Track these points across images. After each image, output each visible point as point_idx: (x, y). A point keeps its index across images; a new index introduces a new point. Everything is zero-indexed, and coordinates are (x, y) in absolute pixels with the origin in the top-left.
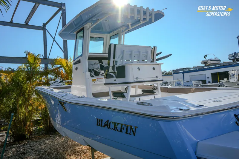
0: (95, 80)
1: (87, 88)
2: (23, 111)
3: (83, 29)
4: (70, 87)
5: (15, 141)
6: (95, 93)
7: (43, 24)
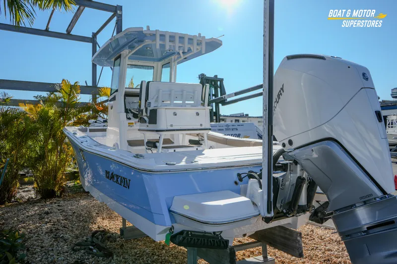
0: (133, 123)
1: (120, 131)
2: (53, 158)
3: (119, 57)
4: (105, 130)
5: (41, 198)
6: (132, 140)
7: (93, 33)
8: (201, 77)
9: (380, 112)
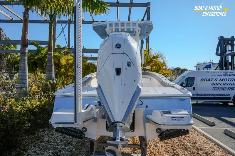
8: (220, 38)
9: (120, 69)
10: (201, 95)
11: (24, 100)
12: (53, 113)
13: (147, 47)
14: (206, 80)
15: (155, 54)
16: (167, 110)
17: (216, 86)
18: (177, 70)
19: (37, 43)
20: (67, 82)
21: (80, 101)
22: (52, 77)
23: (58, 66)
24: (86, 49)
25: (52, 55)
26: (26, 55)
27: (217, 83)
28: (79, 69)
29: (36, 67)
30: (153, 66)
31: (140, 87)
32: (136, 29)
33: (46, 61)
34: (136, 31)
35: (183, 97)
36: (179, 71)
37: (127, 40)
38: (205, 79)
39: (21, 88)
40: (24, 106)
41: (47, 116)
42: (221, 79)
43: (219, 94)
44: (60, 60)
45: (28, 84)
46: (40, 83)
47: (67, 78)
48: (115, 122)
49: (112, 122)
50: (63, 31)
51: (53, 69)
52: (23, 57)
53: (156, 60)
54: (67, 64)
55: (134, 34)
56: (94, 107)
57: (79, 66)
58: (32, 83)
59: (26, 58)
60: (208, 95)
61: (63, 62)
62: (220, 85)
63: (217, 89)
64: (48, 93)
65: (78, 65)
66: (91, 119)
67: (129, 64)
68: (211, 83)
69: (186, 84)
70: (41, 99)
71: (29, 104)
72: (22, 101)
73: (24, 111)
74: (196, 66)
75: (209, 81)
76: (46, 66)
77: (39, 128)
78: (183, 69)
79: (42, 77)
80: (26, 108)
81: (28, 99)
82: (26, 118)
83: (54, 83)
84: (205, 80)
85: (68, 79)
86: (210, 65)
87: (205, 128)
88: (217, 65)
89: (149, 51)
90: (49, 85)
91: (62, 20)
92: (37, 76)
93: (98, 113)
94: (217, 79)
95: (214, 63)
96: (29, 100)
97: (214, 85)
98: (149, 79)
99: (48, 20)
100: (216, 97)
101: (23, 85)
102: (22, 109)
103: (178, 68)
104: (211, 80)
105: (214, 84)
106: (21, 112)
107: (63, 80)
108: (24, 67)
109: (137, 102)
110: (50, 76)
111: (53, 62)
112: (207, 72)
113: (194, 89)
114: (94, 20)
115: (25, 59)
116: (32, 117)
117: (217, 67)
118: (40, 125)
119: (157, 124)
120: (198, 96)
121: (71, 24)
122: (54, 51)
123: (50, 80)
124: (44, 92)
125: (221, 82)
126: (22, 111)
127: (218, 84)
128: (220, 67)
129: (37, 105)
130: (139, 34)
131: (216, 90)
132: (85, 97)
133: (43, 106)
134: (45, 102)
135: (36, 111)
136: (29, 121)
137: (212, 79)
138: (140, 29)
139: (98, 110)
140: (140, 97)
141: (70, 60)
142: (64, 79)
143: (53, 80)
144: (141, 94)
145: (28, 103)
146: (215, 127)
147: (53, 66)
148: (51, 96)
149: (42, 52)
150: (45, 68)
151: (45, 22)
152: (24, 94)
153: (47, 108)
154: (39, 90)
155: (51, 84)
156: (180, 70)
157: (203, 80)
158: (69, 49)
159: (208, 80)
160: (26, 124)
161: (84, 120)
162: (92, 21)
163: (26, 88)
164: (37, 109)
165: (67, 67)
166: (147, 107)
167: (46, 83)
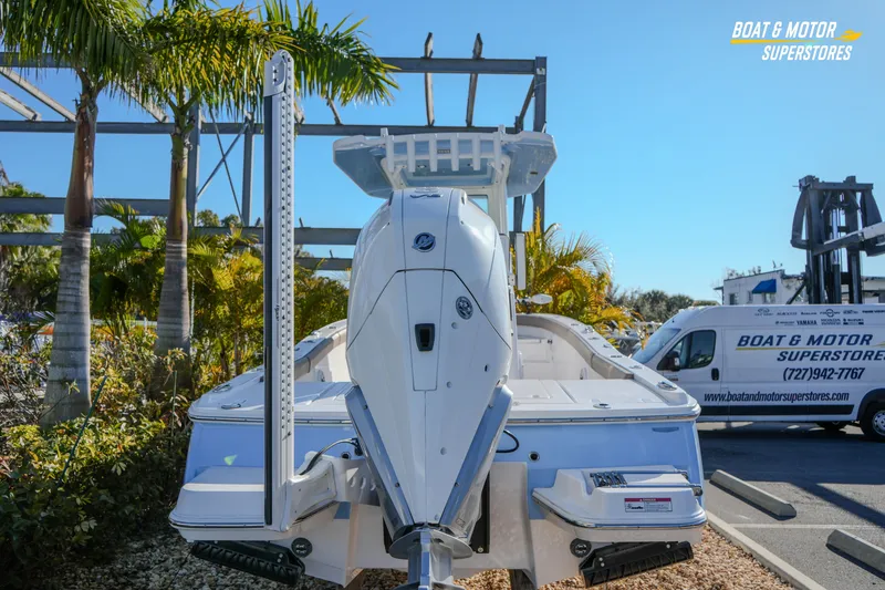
8: (804, 184)
9: (432, 326)
10: (741, 397)
11: (75, 431)
12: (184, 487)
13: (538, 221)
14: (758, 339)
15: (566, 246)
16: (610, 470)
17: (796, 364)
18: (652, 302)
19: (126, 209)
20: (238, 355)
21: (284, 442)
22: (181, 337)
23: (206, 293)
24: (309, 228)
25: (180, 252)
26: (85, 258)
27: (798, 353)
28: (284, 322)
29: (121, 297)
30: (560, 293)
31: (506, 389)
32: (493, 160)
33: (160, 276)
34: (493, 169)
35: (668, 417)
36: (658, 305)
37: (457, 218)
38: (755, 338)
39: (63, 382)
40: (72, 452)
41: (161, 488)
42: (812, 337)
43: (807, 395)
44: (214, 271)
45: (88, 369)
46: (137, 359)
47: (239, 339)
48: (416, 525)
49: (405, 524)
50: (223, 160)
51: (188, 305)
52: (73, 266)
53: (572, 270)
54: (238, 286)
55: (488, 176)
56: (338, 462)
57: (284, 312)
58: (104, 363)
59: (86, 268)
60: (766, 397)
61: (224, 279)
62: (812, 359)
63: (798, 374)
64: (164, 399)
65: (277, 310)
66: (327, 506)
67: (464, 309)
68: (777, 353)
69: (683, 357)
70: (140, 423)
71: (92, 446)
72: (66, 433)
73: (71, 474)
74: (721, 285)
75: (771, 344)
76: (158, 293)
77: (128, 535)
78: (674, 297)
79: (145, 340)
80: (79, 461)
81: (92, 427)
82: (78, 501)
83: (188, 358)
84: (756, 342)
85: (242, 343)
86: (774, 281)
87: (759, 526)
88: (799, 284)
89: (545, 238)
90: (170, 369)
91: (218, 120)
92: (123, 337)
93: (354, 483)
94: (799, 337)
95: (787, 273)
96: (95, 431)
97: (789, 359)
98: (544, 342)
99: (167, 121)
100: (796, 403)
101: (70, 370)
102: (67, 466)
103: (655, 293)
104: (775, 340)
105: (788, 356)
106: (63, 476)
107: (223, 346)
108: (78, 304)
109: (500, 440)
110: (171, 333)
111: (185, 279)
112: (760, 310)
113: (715, 374)
114: (341, 122)
115: (79, 274)
116: (104, 495)
117: (799, 291)
118: (134, 526)
119: (574, 523)
120: (732, 403)
121: (254, 137)
122: (189, 238)
123: (172, 347)
124: (150, 397)
125: (813, 348)
126: (66, 474)
127: (803, 356)
128: (808, 292)
129: (124, 448)
130: (504, 181)
131: (796, 378)
132: (304, 422)
133: (145, 450)
134: (156, 435)
135: (119, 472)
136: (91, 511)
137: (781, 337)
138: (506, 161)
139: (351, 473)
140: (510, 421)
141: (249, 269)
142: (225, 343)
143: (186, 350)
144: (513, 408)
145: (88, 440)
146: (794, 523)
147: (186, 297)
148: (177, 409)
149: (146, 241)
150: (157, 304)
151: (159, 127)
152: (73, 407)
153: (161, 459)
154: (131, 386)
155: (179, 365)
156: (663, 300)
157: (747, 342)
158: (246, 229)
159: (766, 342)
160: (79, 523)
161: (300, 514)
162: (334, 123)
163: (82, 381)
164: (121, 464)
165: (240, 300)
166: (534, 457)
167: (158, 362)
